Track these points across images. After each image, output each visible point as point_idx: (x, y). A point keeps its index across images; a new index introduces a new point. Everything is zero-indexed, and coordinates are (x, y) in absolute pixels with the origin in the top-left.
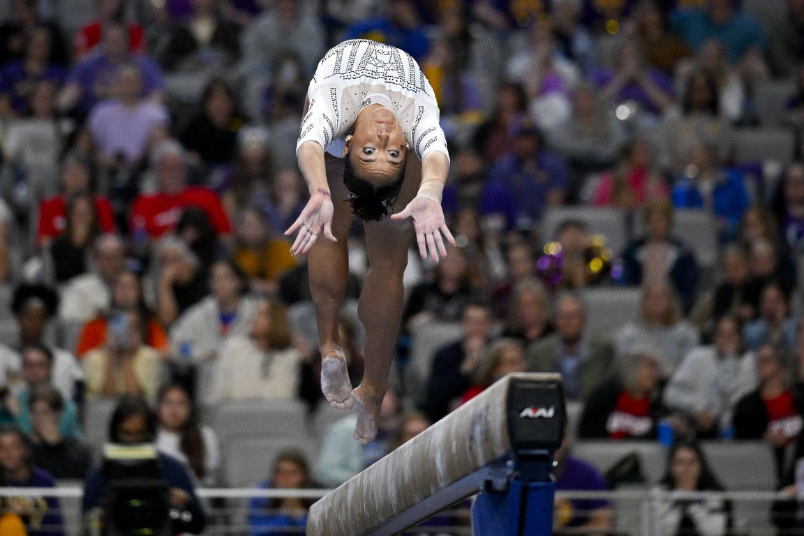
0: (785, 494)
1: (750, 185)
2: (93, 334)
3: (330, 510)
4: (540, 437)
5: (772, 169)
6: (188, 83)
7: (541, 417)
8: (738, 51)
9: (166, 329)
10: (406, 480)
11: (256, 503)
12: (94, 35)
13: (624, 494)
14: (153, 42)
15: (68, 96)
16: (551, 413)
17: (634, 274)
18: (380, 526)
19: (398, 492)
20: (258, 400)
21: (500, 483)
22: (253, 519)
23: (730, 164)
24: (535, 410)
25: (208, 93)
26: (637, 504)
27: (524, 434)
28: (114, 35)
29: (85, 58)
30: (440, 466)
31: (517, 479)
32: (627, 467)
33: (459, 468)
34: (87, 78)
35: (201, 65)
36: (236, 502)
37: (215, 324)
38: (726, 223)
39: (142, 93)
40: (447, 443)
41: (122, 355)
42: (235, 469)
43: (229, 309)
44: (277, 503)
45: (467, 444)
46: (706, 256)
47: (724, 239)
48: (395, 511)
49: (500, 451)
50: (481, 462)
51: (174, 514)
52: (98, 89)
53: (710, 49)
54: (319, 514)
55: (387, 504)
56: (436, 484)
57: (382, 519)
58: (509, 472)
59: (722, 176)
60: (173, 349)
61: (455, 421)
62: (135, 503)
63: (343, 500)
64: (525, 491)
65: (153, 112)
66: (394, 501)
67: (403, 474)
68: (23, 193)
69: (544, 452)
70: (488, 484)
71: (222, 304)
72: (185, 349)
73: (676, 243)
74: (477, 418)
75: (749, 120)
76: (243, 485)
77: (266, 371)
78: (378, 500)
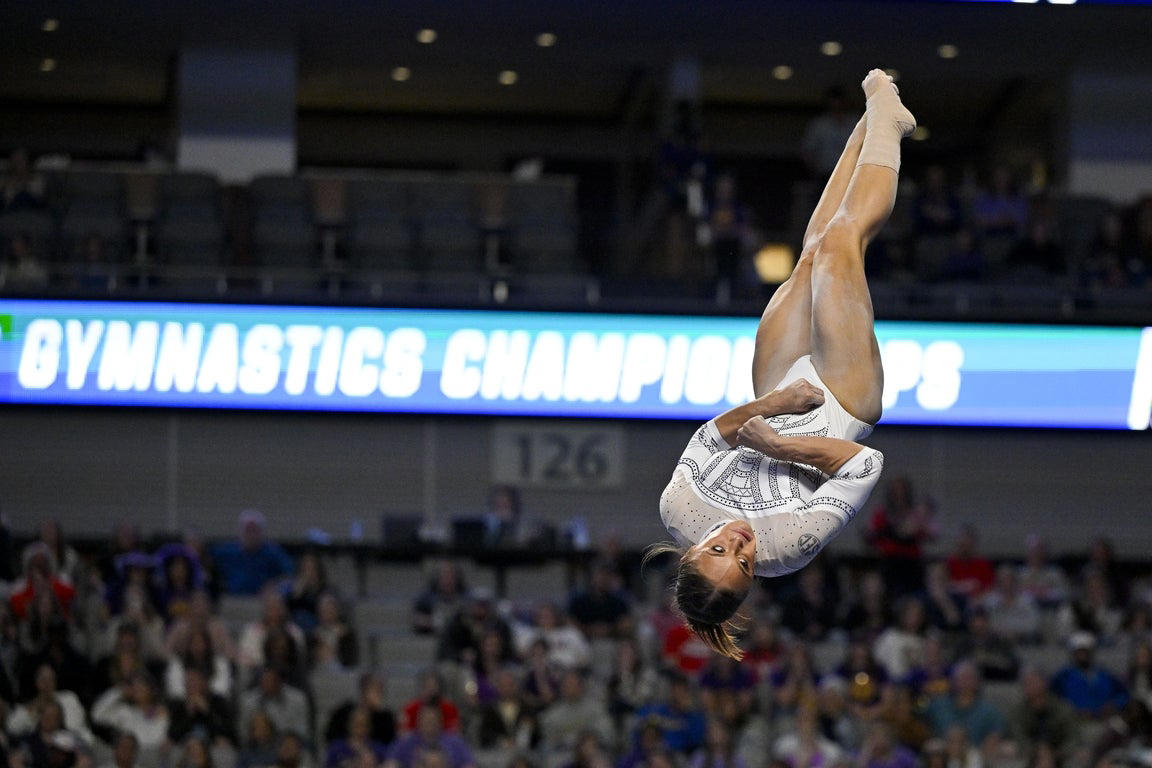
6: (498, 759)
14: (467, 723)
28: (430, 717)
29: (405, 735)
53: (955, 732)
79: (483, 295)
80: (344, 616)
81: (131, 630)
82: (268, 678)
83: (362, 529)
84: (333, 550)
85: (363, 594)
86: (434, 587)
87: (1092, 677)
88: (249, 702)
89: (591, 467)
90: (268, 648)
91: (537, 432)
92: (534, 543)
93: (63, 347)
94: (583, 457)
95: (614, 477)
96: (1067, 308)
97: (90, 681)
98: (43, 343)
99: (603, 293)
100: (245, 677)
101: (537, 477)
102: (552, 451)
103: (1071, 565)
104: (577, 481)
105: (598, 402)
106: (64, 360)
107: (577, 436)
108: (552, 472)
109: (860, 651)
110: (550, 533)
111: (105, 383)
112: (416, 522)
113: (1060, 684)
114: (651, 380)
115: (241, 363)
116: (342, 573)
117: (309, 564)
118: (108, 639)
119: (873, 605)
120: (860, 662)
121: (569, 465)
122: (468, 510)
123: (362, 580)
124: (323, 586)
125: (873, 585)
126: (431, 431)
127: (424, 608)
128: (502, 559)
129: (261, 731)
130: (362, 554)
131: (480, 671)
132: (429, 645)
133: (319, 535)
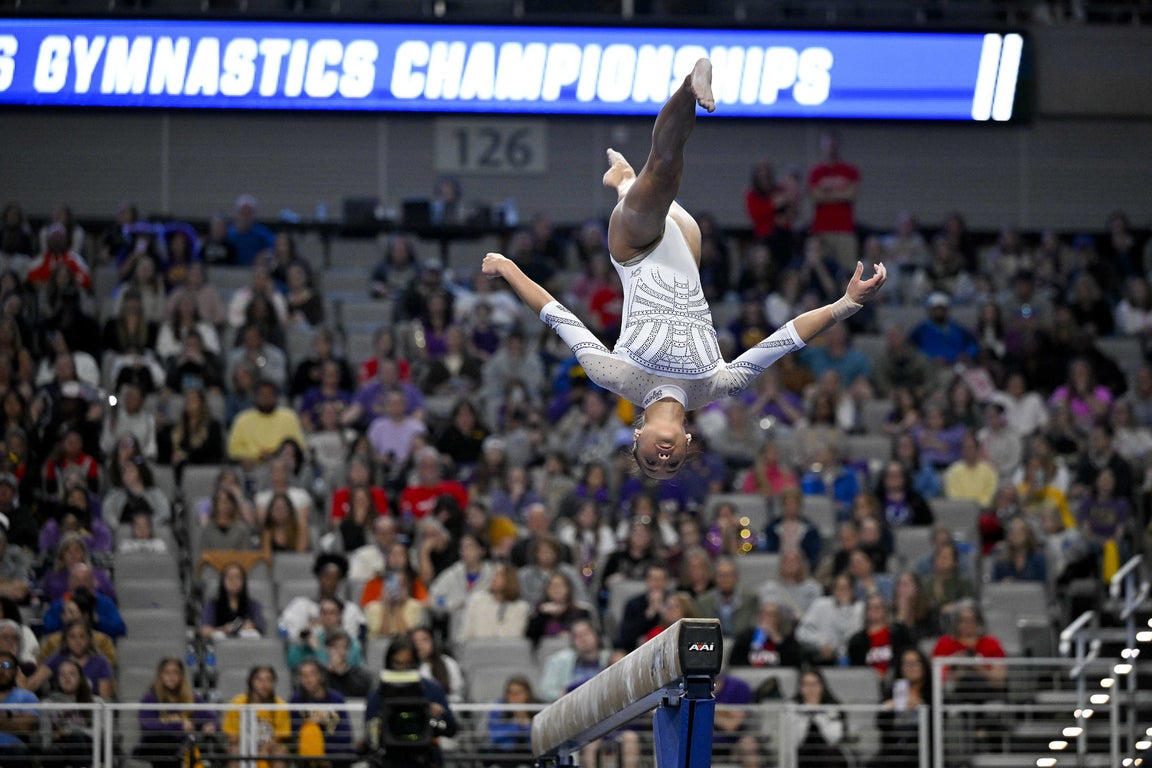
0: (886, 707)
1: (860, 477)
2: (373, 589)
3: (549, 720)
4: (704, 666)
5: (875, 466)
6: (442, 404)
7: (705, 650)
8: (850, 378)
9: (427, 587)
10: (605, 698)
11: (494, 714)
12: (373, 368)
13: (767, 707)
14: (417, 373)
15: (352, 413)
16: (712, 648)
17: (773, 544)
18: (586, 731)
19: (599, 706)
20: (496, 638)
21: (674, 700)
22: (492, 727)
23: (845, 462)
24: (700, 645)
25: (456, 412)
26: (776, 715)
27: (691, 664)
28: (387, 367)
29: (366, 384)
30: (630, 687)
31: (686, 696)
32: (768, 688)
33: (644, 690)
34: (367, 400)
35: (453, 390)
36: (479, 714)
37: (464, 582)
38: (842, 506)
39: (408, 412)
40: (635, 671)
41: (395, 605)
42: (477, 690)
43: (474, 571)
44: (510, 715)
45: (650, 670)
46: (827, 530)
47: (841, 517)
48: (596, 721)
49: (674, 676)
50: (660, 684)
51: (433, 723)
52: (377, 409)
53: (829, 376)
54: (540, 723)
55: (591, 716)
56: (627, 701)
57: (587, 727)
58: (682, 691)
59: (842, 471)
60: (432, 601)
61: (641, 653)
62: (405, 715)
63: (558, 712)
64: (692, 705)
65: (415, 425)
66: (596, 712)
67: (602, 695)
68: (320, 485)
69: (707, 677)
70: (665, 700)
71: (468, 567)
72: (441, 601)
73: (804, 520)
74: (657, 652)
75: (858, 430)
76: (484, 701)
77: (501, 616)
78: (585, 712)
79: (425, 11)
80: (311, 283)
81: (133, 296)
82: (252, 334)
83: (326, 210)
84: (302, 228)
85: (327, 265)
86: (389, 259)
87: (946, 330)
88: (236, 357)
89: (519, 156)
90: (250, 311)
91: (472, 127)
92: (472, 220)
93: (72, 58)
94: (512, 146)
95: (538, 164)
96: (920, 18)
98: (54, 55)
99: (527, 9)
100: (230, 336)
101: (473, 165)
102: (487, 142)
103: (929, 234)
104: (506, 168)
105: (524, 101)
106: (72, 71)
107: (507, 129)
108: (485, 161)
109: (752, 308)
110: (486, 212)
111: (106, 88)
112: (373, 203)
113: (919, 337)
114: (568, 81)
115: (222, 71)
116: (310, 247)
118: (114, 305)
119: (760, 271)
120: (753, 318)
121: (500, 154)
122: (417, 193)
123: (327, 253)
124: (293, 256)
125: (760, 255)
126: (383, 127)
127: (380, 276)
128: (445, 235)
130: (327, 231)
131: (429, 329)
132: (386, 307)
133: (292, 216)
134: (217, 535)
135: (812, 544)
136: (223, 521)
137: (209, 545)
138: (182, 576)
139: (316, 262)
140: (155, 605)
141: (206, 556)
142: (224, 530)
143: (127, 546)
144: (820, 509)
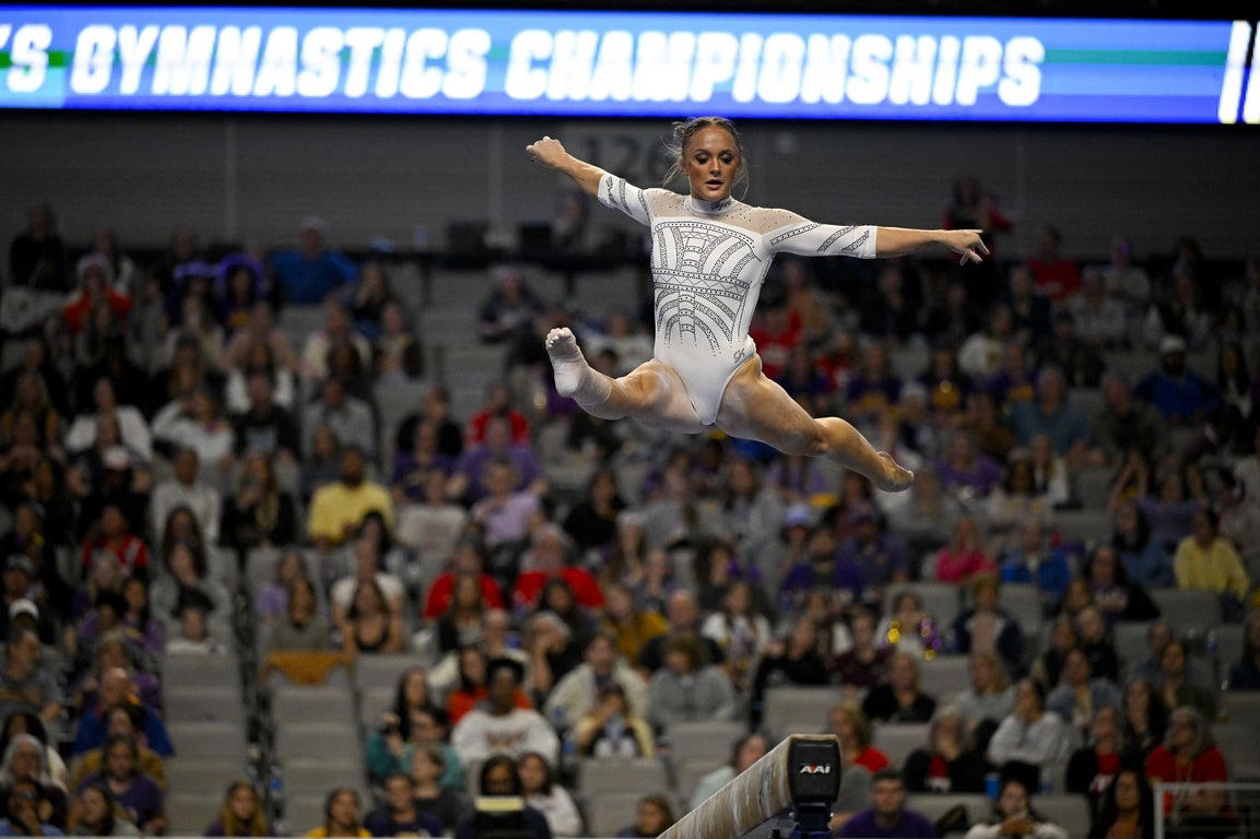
12: (481, 423)
15: (457, 485)
17: (964, 643)
28: (498, 428)
29: (472, 448)
32: (955, 818)
34: (474, 468)
37: (589, 688)
38: (1051, 597)
46: (1031, 625)
53: (1040, 441)
59: (1047, 554)
73: (999, 612)
75: (1073, 504)
81: (189, 343)
82: (332, 389)
83: (426, 235)
84: (397, 258)
85: (427, 302)
87: (1183, 381)
88: (312, 415)
90: (331, 359)
91: (604, 133)
92: (603, 248)
93: (117, 52)
94: (651, 159)
97: (149, 394)
98: (95, 47)
100: (308, 390)
102: (621, 154)
105: (668, 102)
106: (117, 66)
107: (646, 137)
109: (944, 358)
110: (621, 238)
111: (159, 88)
112: (483, 228)
113: (1146, 390)
114: (722, 78)
115: (300, 66)
116: (406, 279)
117: (372, 274)
118: (166, 351)
120: (943, 370)
121: (637, 168)
122: (536, 213)
123: (426, 289)
124: (387, 295)
126: (496, 135)
127: (489, 315)
128: (572, 265)
129: (324, 446)
130: (427, 262)
132: (498, 353)
133: (383, 243)
134: (289, 633)
135: (1011, 644)
136: (300, 615)
137: (279, 644)
138: (245, 681)
139: (414, 299)
140: (210, 718)
141: (275, 658)
142: (299, 626)
143: (177, 646)
144: (1023, 601)
